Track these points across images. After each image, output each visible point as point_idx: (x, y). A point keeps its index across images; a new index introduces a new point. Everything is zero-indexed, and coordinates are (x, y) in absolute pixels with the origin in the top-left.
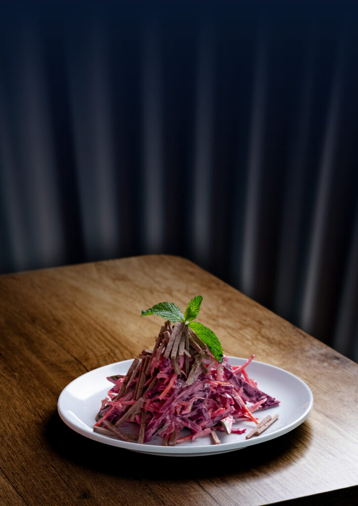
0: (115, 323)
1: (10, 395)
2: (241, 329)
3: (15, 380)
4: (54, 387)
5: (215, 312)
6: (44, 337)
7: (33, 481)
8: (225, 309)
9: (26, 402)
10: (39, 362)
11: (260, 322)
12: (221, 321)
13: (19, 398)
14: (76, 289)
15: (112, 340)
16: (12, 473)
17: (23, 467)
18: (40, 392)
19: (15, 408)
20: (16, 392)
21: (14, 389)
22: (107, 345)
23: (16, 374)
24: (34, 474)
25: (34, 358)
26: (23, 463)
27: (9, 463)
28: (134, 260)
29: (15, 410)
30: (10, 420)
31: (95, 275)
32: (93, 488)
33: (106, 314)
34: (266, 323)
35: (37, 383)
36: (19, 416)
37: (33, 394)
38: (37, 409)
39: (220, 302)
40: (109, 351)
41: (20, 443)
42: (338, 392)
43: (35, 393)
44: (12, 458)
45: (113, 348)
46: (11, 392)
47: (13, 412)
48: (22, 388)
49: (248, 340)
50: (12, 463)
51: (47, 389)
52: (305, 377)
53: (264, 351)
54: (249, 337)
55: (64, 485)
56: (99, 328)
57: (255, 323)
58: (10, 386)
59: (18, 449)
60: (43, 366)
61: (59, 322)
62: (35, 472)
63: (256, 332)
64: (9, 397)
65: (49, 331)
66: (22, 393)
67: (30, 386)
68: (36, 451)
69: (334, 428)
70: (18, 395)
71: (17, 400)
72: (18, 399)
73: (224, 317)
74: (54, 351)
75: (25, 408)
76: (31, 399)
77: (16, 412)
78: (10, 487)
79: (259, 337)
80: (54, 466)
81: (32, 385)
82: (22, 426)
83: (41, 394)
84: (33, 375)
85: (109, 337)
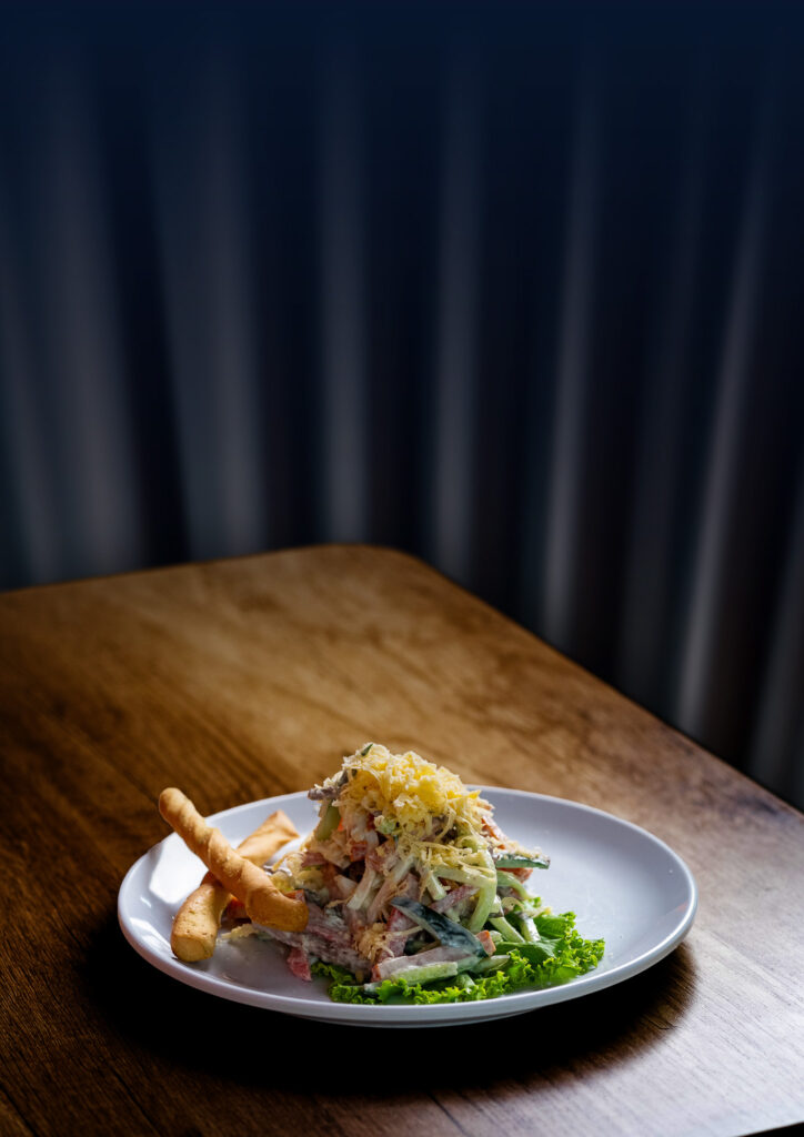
0: (249, 716)
1: (12, 897)
2: (541, 731)
3: (21, 860)
4: (113, 878)
5: (480, 689)
6: (86, 750)
7: (71, 1108)
8: (502, 682)
9: (48, 914)
10: (75, 814)
11: (585, 716)
12: (497, 712)
13: (32, 903)
14: (156, 632)
15: (244, 760)
16: (23, 1090)
17: (49, 1076)
18: (79, 888)
19: (24, 930)
20: (24, 889)
21: (19, 881)
22: (232, 773)
23: (24, 845)
24: (73, 1092)
25: (63, 805)
26: (48, 1065)
27: (14, 1066)
28: (291, 559)
29: (23, 934)
30: (14, 959)
31: (200, 595)
32: (208, 1125)
33: (229, 695)
34: (600, 717)
35: (72, 866)
36: (34, 947)
37: (64, 895)
38: (74, 932)
39: (492, 664)
40: (236, 786)
41: (39, 1016)
42: (768, 890)
43: (69, 892)
44: (20, 1053)
45: (246, 779)
46: (13, 890)
47: (20, 939)
48: (38, 878)
49: (557, 759)
50: (22, 1064)
51: (98, 883)
52: (691, 852)
53: (595, 786)
54: (560, 752)
55: (143, 1119)
56: (213, 730)
57: (573, 718)
58: (11, 874)
59: (35, 1030)
60: (84, 824)
61: (119, 715)
62: (74, 1088)
63: (575, 741)
64: (9, 900)
65: (96, 737)
66: (39, 892)
67: (58, 875)
68: (75, 1035)
69: (756, 979)
70: (30, 896)
71: (29, 910)
72: (32, 908)
73: (503, 702)
74: (110, 787)
75: (48, 930)
76: (60, 906)
77: (26, 938)
78: (19, 1123)
79: (585, 753)
80: (117, 1071)
81: (62, 872)
82: (42, 974)
83: (83, 894)
84: (62, 848)
85: (236, 753)
